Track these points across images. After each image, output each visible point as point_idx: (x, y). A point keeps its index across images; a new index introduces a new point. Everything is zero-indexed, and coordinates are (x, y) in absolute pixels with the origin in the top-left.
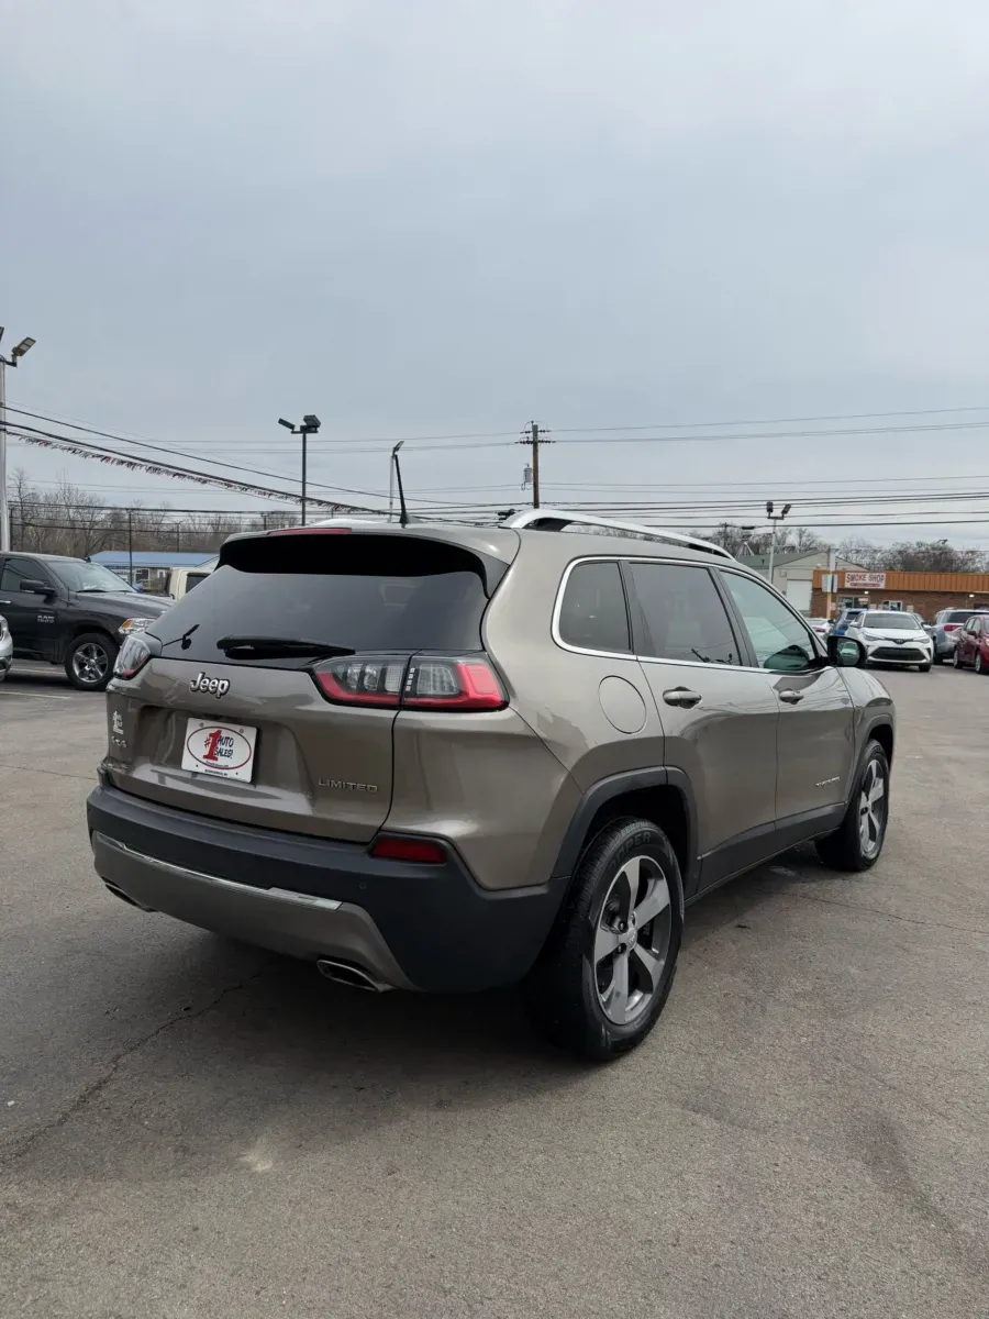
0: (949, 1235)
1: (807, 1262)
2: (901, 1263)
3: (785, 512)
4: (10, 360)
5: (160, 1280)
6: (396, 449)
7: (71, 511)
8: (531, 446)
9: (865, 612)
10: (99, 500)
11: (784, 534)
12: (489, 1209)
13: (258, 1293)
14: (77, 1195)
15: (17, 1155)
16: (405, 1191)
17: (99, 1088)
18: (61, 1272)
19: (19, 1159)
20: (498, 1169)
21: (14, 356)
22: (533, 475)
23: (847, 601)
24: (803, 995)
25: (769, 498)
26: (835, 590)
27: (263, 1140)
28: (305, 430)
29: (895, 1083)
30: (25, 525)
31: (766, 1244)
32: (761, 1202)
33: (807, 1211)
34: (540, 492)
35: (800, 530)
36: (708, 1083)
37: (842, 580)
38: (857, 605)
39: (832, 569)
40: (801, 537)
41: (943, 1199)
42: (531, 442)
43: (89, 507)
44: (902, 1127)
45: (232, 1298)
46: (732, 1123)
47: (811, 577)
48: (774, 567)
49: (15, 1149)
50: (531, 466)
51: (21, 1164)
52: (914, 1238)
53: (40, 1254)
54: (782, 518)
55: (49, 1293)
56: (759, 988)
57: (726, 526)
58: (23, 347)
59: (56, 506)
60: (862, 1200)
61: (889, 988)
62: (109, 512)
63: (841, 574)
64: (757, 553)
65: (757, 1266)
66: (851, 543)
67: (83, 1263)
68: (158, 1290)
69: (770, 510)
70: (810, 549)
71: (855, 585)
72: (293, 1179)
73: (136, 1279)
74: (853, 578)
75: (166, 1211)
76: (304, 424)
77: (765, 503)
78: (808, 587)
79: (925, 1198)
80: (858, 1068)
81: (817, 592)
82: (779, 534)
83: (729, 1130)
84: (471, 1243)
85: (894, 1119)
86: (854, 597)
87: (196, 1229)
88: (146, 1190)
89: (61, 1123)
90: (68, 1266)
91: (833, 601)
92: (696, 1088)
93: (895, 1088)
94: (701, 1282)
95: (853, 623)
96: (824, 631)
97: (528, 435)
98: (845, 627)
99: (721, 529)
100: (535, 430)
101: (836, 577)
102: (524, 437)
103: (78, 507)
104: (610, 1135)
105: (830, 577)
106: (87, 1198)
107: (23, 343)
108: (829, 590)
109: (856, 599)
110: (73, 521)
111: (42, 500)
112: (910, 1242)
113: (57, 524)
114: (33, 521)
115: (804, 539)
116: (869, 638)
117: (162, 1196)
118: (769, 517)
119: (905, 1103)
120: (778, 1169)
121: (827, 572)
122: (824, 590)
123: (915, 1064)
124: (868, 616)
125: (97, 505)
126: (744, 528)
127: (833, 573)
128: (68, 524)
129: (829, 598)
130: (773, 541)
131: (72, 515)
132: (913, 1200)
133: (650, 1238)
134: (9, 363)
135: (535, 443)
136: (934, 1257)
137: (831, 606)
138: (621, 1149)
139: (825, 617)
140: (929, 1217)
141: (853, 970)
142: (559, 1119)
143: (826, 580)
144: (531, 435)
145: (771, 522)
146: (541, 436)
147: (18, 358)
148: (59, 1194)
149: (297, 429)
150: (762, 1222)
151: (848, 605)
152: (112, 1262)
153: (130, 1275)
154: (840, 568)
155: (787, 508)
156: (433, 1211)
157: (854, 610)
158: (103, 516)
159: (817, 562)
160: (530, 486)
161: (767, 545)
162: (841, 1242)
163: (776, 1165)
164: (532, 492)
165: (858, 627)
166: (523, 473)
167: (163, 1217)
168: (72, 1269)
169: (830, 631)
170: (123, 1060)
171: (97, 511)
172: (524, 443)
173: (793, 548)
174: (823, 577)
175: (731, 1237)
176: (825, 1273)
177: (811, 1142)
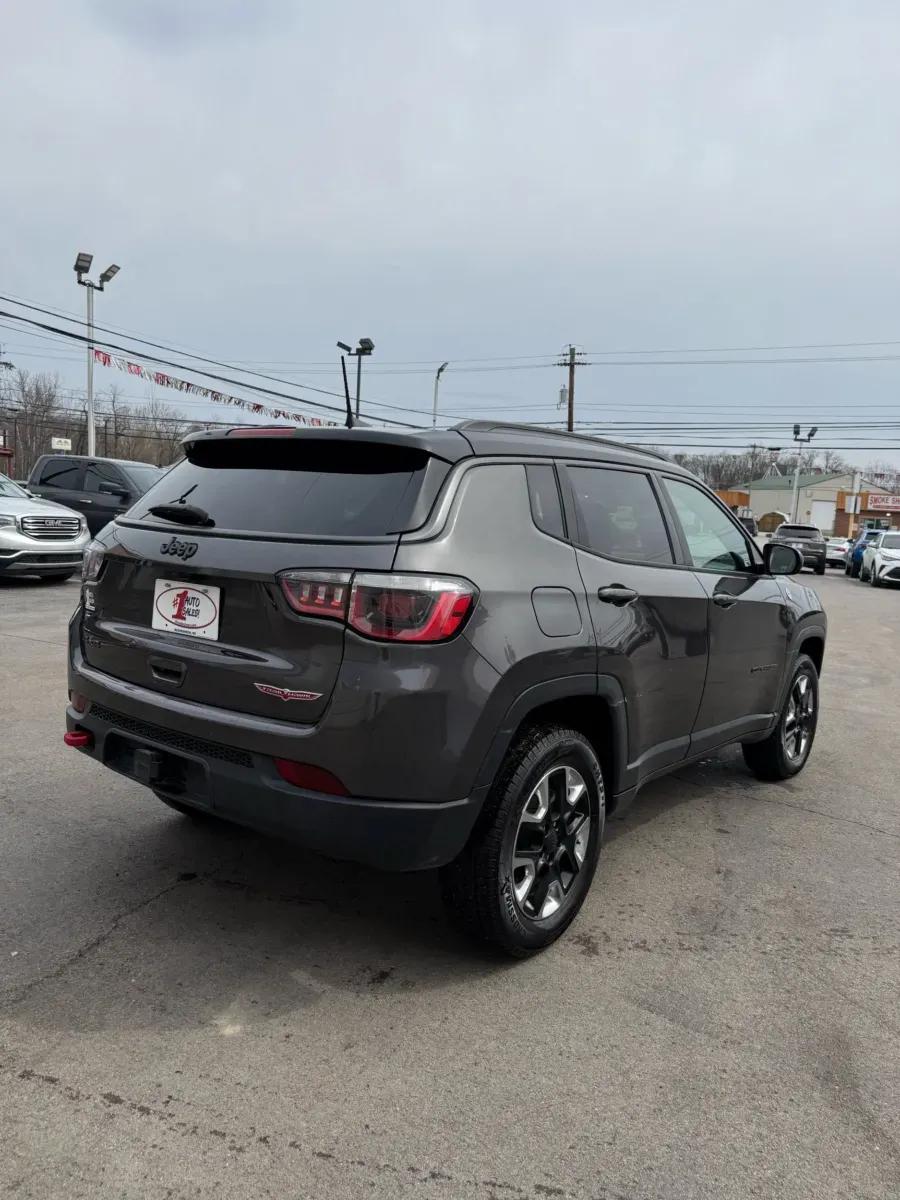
0: (893, 1160)
1: (742, 1173)
2: (838, 1184)
3: (811, 435)
4: (98, 285)
5: (119, 1131)
6: (441, 370)
7: (158, 423)
8: (568, 368)
9: (884, 533)
10: (180, 414)
11: (811, 457)
12: (435, 1091)
13: (204, 1153)
14: (59, 1044)
15: (14, 1001)
16: (358, 1066)
17: (98, 944)
18: (32, 1116)
19: (15, 1005)
20: (451, 1052)
21: (102, 282)
22: (569, 395)
23: (869, 522)
24: (774, 903)
25: (797, 421)
26: (858, 512)
27: (234, 1006)
28: (361, 352)
29: (857, 998)
30: (118, 435)
31: (703, 1150)
32: (704, 1108)
33: (749, 1121)
34: (575, 412)
35: (828, 453)
36: (667, 983)
37: (865, 502)
38: (878, 526)
39: (856, 491)
40: (827, 460)
41: (891, 1121)
42: (569, 364)
43: (173, 420)
44: (859, 1044)
45: (180, 1156)
46: (685, 1026)
47: (836, 499)
48: (799, 488)
49: (13, 996)
50: (567, 387)
51: (16, 1010)
52: (856, 1159)
53: (16, 1097)
54: (808, 440)
55: (17, 1135)
56: (731, 893)
57: (754, 447)
58: (109, 274)
59: (144, 418)
60: (806, 1113)
61: (863, 901)
62: (190, 425)
63: (865, 496)
64: (784, 473)
65: (690, 1173)
66: (877, 467)
67: (51, 1109)
68: (113, 1141)
69: (797, 432)
70: (836, 472)
71: (878, 507)
72: (257, 1046)
73: (96, 1129)
74: (876, 500)
75: (135, 1066)
76: (360, 346)
77: (793, 426)
78: (832, 507)
79: (872, 1119)
80: (821, 980)
81: (841, 512)
82: (807, 456)
83: (682, 1032)
84: (412, 1124)
85: (851, 1034)
86: (876, 518)
87: (159, 1086)
88: (121, 1045)
89: (58, 974)
90: (39, 1110)
91: (856, 521)
92: (654, 987)
93: (856, 1003)
94: (631, 1184)
95: (872, 543)
96: (844, 550)
97: (565, 357)
98: (864, 547)
99: (751, 450)
100: (572, 352)
101: (859, 499)
102: (561, 360)
103: (163, 420)
104: (563, 1027)
105: (853, 498)
106: (67, 1048)
107: (109, 270)
108: (852, 511)
109: (878, 521)
110: (159, 433)
111: (132, 413)
112: (851, 1163)
113: (147, 434)
114: (125, 431)
115: (831, 461)
116: (886, 558)
117: (134, 1052)
118: (796, 440)
119: (865, 1019)
120: (725, 1076)
121: (851, 494)
122: (847, 511)
123: (880, 980)
124: (886, 537)
125: (180, 418)
126: (771, 449)
127: (857, 495)
128: (154, 435)
129: (852, 519)
130: (799, 462)
131: (158, 427)
132: (859, 1119)
133: (587, 1134)
134: (97, 288)
135: (572, 365)
136: (874, 1181)
137: (853, 527)
138: (572, 1043)
139: (846, 536)
140: (875, 1139)
141: (829, 881)
142: (516, 1008)
143: (850, 501)
144: (568, 358)
145: (798, 444)
146: (577, 358)
147: (105, 283)
148: (43, 1041)
149: (353, 351)
150: (702, 1129)
151: (870, 526)
152: (78, 1111)
153: (92, 1124)
154: (864, 491)
155: (814, 430)
156: (381, 1088)
157: (872, 531)
158: (185, 429)
159: (842, 484)
160: (565, 406)
161: (794, 466)
162: (780, 1156)
163: (725, 1071)
164: (567, 411)
165: (877, 547)
166: (559, 394)
167: (132, 1071)
168: (42, 1113)
169: (850, 550)
170: (122, 920)
171: (179, 424)
172: (561, 365)
173: (818, 470)
174: (847, 498)
175: (667, 1141)
176: (760, 1188)
177: (762, 1051)
